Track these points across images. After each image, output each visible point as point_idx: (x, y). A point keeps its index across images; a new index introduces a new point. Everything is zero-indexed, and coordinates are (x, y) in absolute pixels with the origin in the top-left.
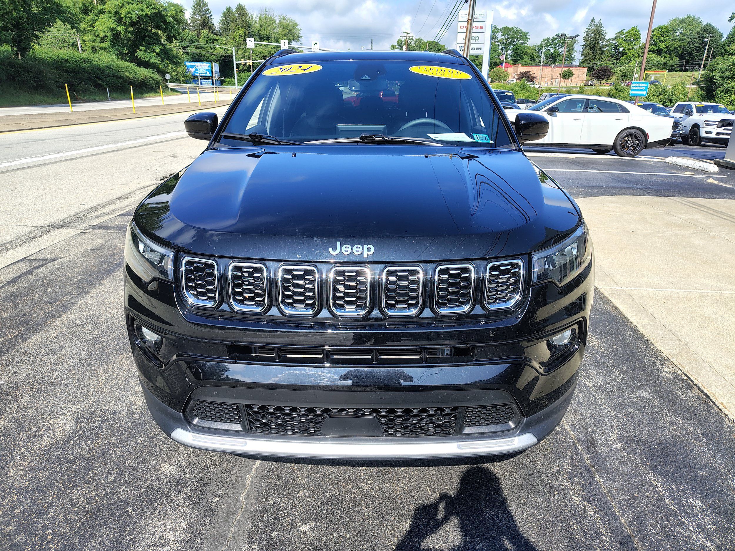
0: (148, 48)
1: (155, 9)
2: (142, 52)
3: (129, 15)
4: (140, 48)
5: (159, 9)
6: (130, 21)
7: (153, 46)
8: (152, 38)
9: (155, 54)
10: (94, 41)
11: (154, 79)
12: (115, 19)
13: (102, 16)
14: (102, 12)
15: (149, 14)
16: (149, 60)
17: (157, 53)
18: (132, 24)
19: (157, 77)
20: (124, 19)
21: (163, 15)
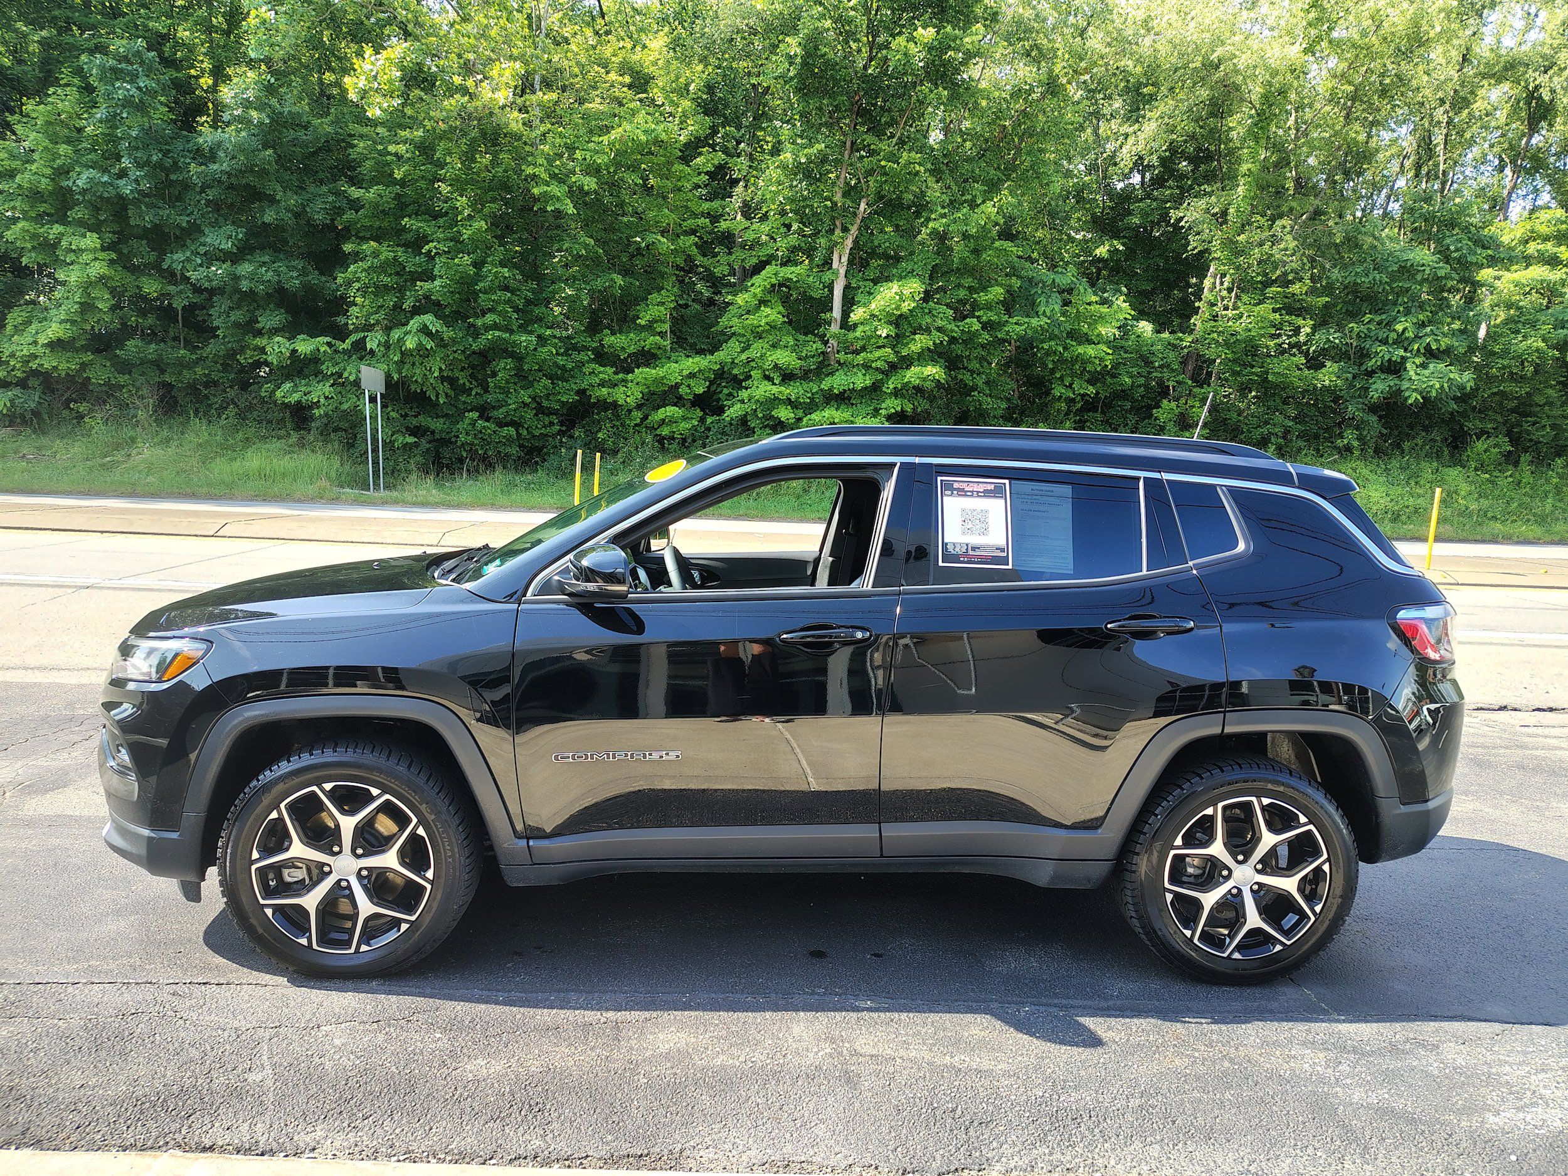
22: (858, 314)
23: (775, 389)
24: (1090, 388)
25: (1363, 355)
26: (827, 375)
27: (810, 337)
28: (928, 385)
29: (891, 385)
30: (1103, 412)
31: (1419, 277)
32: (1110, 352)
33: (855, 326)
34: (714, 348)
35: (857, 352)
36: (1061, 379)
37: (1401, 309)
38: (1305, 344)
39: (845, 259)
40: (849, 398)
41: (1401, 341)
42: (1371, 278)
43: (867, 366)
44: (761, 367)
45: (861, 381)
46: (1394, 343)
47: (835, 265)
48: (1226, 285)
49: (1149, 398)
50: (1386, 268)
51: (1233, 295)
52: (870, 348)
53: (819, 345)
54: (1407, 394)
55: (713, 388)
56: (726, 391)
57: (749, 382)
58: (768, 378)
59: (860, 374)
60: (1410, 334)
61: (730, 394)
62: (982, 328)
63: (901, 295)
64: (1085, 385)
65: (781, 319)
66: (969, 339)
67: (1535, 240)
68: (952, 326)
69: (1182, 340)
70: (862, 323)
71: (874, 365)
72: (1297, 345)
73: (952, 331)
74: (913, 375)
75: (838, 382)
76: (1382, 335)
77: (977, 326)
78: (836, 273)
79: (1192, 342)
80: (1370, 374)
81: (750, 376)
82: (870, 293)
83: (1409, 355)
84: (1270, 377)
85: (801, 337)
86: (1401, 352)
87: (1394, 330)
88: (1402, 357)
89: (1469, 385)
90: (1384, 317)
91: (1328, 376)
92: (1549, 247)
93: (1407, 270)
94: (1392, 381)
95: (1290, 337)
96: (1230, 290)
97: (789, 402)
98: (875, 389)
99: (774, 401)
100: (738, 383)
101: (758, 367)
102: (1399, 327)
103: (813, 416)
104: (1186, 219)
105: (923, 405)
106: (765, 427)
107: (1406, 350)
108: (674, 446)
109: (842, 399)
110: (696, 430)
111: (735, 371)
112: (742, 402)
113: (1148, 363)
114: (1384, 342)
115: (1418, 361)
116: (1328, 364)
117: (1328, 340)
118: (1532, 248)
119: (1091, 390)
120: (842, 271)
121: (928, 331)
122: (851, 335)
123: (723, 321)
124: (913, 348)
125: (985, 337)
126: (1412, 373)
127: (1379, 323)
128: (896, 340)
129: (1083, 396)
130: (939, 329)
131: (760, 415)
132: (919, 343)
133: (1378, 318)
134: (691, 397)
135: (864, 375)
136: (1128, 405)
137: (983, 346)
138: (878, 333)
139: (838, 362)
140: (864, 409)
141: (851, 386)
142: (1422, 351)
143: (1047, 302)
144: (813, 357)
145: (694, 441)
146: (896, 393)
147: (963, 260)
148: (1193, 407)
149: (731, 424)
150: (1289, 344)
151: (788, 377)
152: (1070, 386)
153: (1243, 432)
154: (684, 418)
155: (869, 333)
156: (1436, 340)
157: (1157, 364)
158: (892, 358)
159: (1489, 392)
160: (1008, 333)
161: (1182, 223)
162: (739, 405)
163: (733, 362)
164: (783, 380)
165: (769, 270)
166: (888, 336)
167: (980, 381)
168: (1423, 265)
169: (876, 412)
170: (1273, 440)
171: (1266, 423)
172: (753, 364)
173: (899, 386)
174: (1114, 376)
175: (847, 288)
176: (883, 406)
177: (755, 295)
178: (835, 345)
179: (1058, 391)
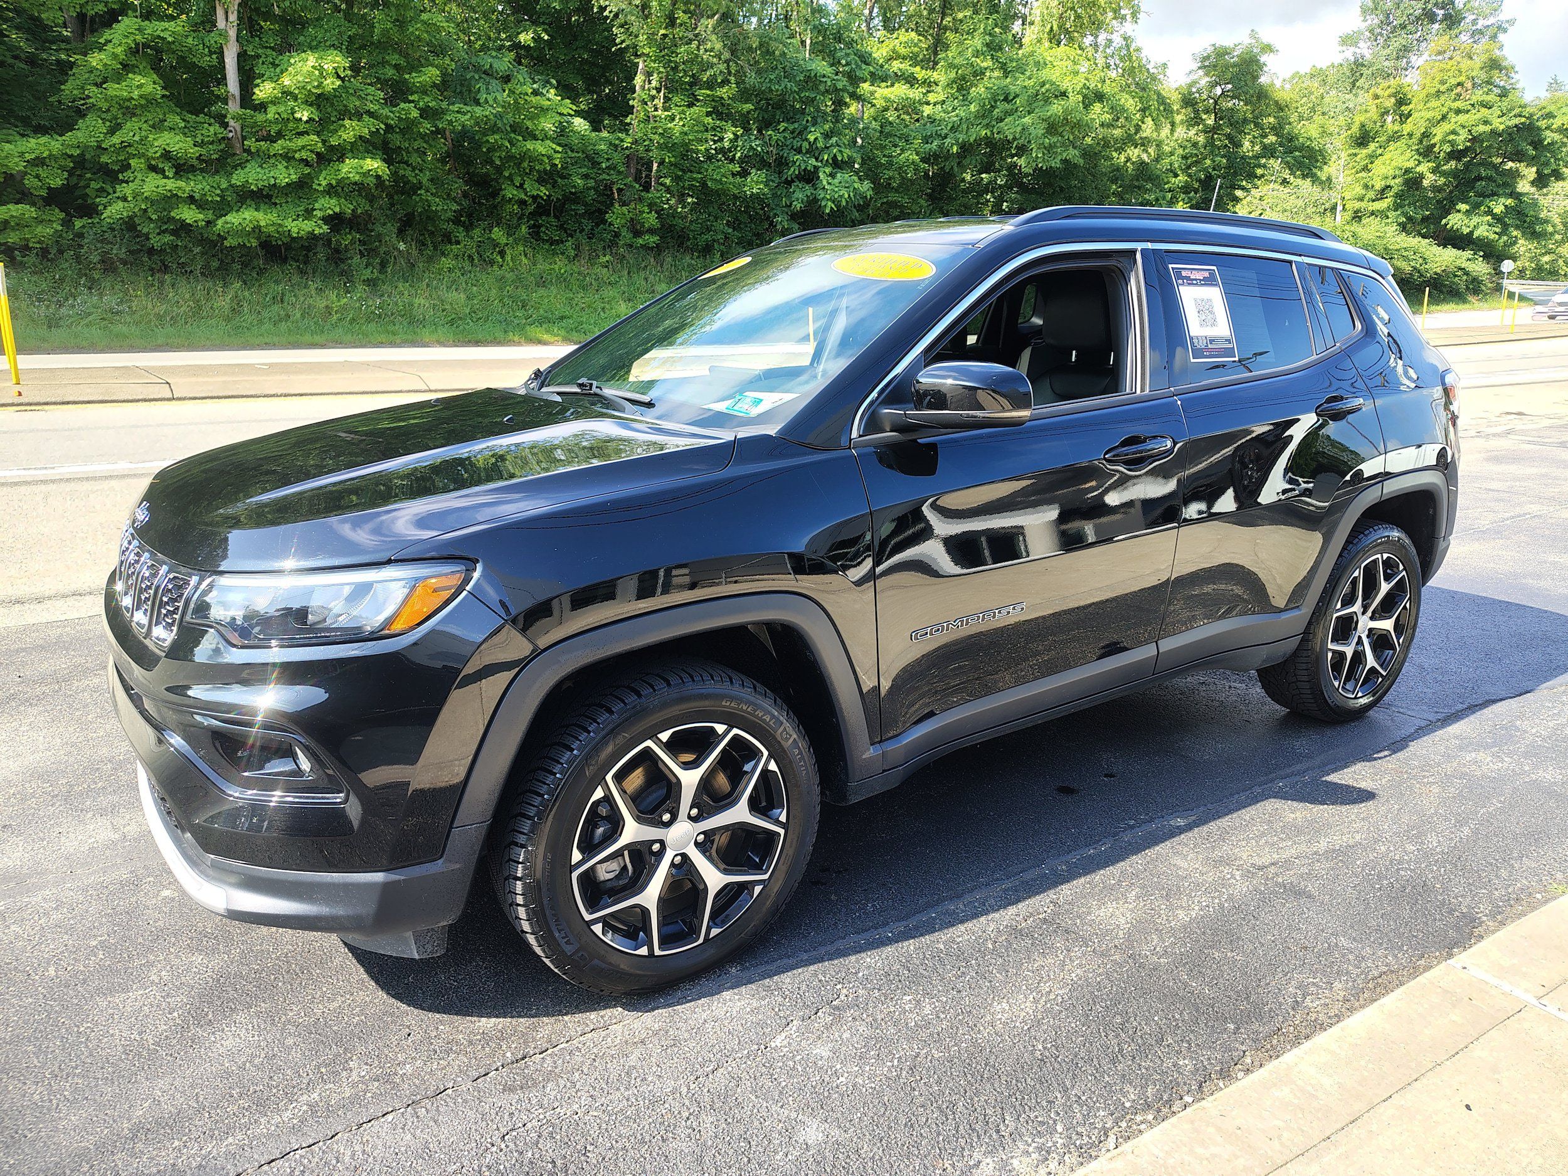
0: (1476, 206)
1: (1520, 116)
2: (1459, 216)
3: (1452, 137)
4: (1458, 207)
5: (1532, 115)
6: (1449, 150)
7: (1491, 201)
8: (1495, 181)
9: (1490, 217)
10: (1361, 199)
11: (1467, 274)
12: (1418, 150)
13: (1392, 146)
14: (1395, 137)
15: (1502, 127)
16: (1472, 233)
17: (1494, 216)
18: (1456, 155)
19: (1480, 268)
20: (1437, 146)
21: (1539, 129)
22: (264, 91)
23: (171, 184)
24: (542, 188)
25: (782, 163)
26: (235, 167)
27: (201, 118)
28: (371, 181)
29: (323, 181)
30: (555, 217)
31: (822, 88)
32: (559, 149)
33: (262, 107)
34: (64, 126)
35: (272, 139)
36: (510, 178)
37: (810, 119)
38: (730, 150)
39: (233, 17)
40: (269, 197)
41: (813, 151)
42: (783, 86)
43: (288, 157)
44: (143, 155)
45: (284, 175)
46: (807, 152)
47: (221, 24)
48: (654, 84)
49: (599, 202)
50: (795, 76)
51: (662, 94)
52: (289, 135)
53: (215, 128)
54: (823, 203)
55: (74, 180)
56: (93, 185)
57: (128, 174)
58: (153, 169)
59: (280, 166)
60: (820, 144)
61: (102, 190)
62: (421, 116)
63: (321, 69)
64: (536, 185)
65: (160, 92)
66: (407, 128)
67: (896, 59)
68: (385, 111)
69: (622, 141)
70: (273, 103)
71: (297, 156)
72: (722, 151)
73: (387, 117)
74: (350, 168)
75: (252, 175)
76: (796, 144)
77: (415, 114)
78: (224, 34)
79: (632, 144)
80: (789, 183)
81: (129, 166)
82: (275, 66)
83: (820, 164)
84: (709, 184)
85: (190, 117)
86: (813, 161)
87: (807, 140)
88: (815, 167)
89: (869, 194)
90: (796, 125)
91: (756, 184)
92: (905, 66)
93: (812, 81)
94: (808, 190)
95: (715, 142)
96: (658, 90)
97: (191, 199)
98: (301, 188)
99: (171, 200)
100: (112, 175)
101: (141, 155)
102: (811, 138)
103: (229, 218)
104: (608, 9)
105: (363, 206)
106: (164, 232)
107: (817, 159)
108: (31, 259)
109: (262, 197)
110: (61, 236)
111: (104, 159)
112: (125, 199)
113: (595, 164)
114: (799, 151)
115: (828, 170)
116: (753, 171)
117: (751, 148)
118: (896, 66)
119: (544, 191)
120: (232, 33)
121: (358, 116)
122: (260, 117)
123: (69, 88)
124: (345, 136)
125: (426, 127)
126: (825, 183)
127: (792, 133)
128: (322, 126)
129: (534, 198)
130: (371, 114)
131: (154, 217)
132: (350, 131)
133: (791, 127)
134: (44, 193)
135: (287, 167)
136: (581, 210)
137: (423, 136)
138: (298, 115)
139: (248, 151)
140: (291, 210)
141: (272, 182)
142: (831, 161)
143: (487, 89)
144: (212, 143)
145: (61, 252)
146: (331, 191)
147: (384, 33)
148: (642, 212)
149: (113, 230)
150: (715, 149)
151: (182, 168)
152: (521, 186)
153: (689, 239)
154: (39, 221)
155: (285, 116)
156: (841, 151)
157: (604, 165)
158: (319, 147)
159: (880, 202)
160: (450, 122)
161: (606, 13)
162: (121, 204)
163: (99, 147)
164: (176, 173)
165: (127, 24)
166: (310, 120)
167: (425, 178)
168: (824, 76)
169: (308, 214)
170: (716, 246)
171: (709, 230)
172: (130, 150)
173: (334, 182)
174: (563, 177)
175: (242, 57)
176: (317, 206)
177: (115, 56)
178: (239, 129)
179: (510, 192)
